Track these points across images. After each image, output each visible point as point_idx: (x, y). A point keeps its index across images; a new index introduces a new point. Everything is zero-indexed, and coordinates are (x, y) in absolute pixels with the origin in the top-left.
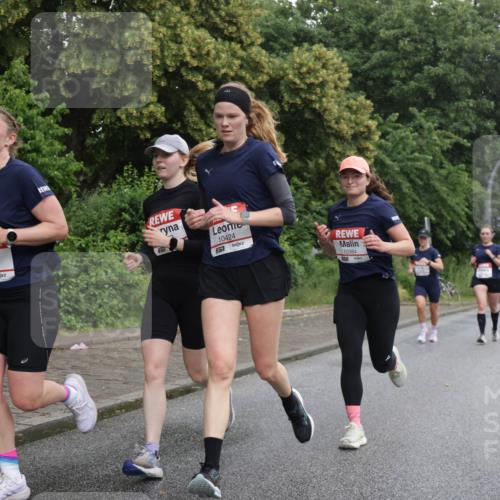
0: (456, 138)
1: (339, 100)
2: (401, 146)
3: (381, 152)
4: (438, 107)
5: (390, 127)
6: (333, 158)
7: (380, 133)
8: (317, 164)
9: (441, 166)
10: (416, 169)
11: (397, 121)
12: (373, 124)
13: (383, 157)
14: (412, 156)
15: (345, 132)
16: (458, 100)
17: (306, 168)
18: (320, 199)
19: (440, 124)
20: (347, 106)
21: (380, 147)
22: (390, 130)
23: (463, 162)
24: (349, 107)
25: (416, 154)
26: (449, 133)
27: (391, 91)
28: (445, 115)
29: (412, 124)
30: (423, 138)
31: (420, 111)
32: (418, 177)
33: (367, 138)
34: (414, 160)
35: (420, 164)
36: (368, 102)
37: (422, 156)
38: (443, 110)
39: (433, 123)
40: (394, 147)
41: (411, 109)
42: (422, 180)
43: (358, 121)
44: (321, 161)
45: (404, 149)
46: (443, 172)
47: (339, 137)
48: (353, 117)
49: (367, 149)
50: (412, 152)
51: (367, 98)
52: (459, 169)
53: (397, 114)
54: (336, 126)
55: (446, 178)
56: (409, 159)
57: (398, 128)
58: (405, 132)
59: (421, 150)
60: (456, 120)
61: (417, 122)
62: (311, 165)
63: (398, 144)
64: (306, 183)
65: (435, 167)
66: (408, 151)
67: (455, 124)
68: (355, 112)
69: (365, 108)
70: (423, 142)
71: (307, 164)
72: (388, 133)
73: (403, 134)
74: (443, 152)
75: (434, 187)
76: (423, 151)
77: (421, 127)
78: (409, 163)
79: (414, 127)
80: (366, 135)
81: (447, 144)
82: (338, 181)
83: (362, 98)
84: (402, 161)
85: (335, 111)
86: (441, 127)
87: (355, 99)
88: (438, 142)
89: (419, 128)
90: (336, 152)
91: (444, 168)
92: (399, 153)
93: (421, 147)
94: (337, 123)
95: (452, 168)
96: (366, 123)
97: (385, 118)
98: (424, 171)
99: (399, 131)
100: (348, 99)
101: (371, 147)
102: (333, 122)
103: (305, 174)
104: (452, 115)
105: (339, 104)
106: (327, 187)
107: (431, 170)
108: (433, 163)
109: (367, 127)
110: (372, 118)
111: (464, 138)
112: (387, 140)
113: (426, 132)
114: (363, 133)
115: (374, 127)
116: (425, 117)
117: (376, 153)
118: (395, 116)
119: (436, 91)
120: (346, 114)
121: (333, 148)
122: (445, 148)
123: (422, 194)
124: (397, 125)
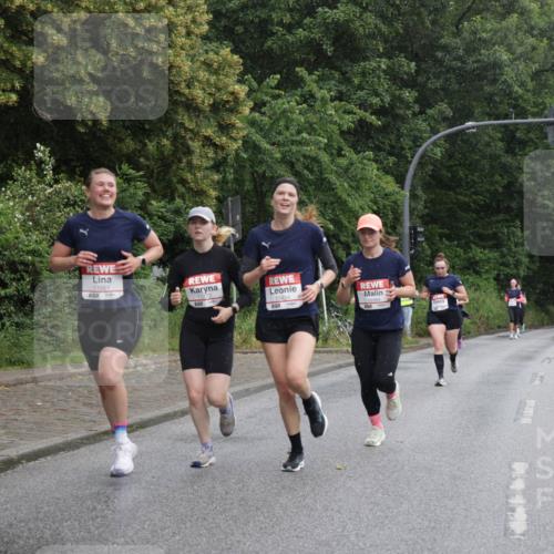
0: (361, 113)
1: (192, 52)
2: (282, 123)
3: (253, 130)
4: (336, 68)
5: (267, 94)
6: (183, 137)
7: (251, 104)
8: (159, 147)
9: (340, 154)
10: (304, 156)
11: (278, 87)
12: (242, 90)
13: (257, 137)
14: (298, 138)
15: (199, 101)
16: (366, 59)
17: (142, 151)
18: (164, 197)
19: (340, 92)
20: (204, 63)
21: (252, 123)
22: (267, 98)
23: (370, 149)
24: (208, 65)
25: (305, 135)
26: (351, 107)
27: (269, 43)
28: (346, 80)
29: (299, 91)
30: (315, 113)
31: (310, 74)
32: (307, 168)
33: (232, 111)
34: (300, 143)
35: (310, 150)
36: (236, 57)
37: (313, 138)
38: (343, 74)
39: (330, 90)
40: (272, 124)
41: (297, 69)
42: (311, 171)
43: (221, 85)
44: (165, 142)
45: (287, 128)
46: (343, 162)
47: (191, 107)
48: (213, 79)
49: (233, 126)
50: (299, 132)
51: (233, 52)
52: (364, 158)
53: (278, 76)
54: (187, 91)
55: (346, 170)
56: (293, 142)
57: (279, 96)
58: (289, 103)
59: (311, 129)
60: (360, 87)
61: (306, 89)
62: (151, 147)
63: (278, 120)
64: (141, 173)
65: (332, 154)
66: (293, 130)
67: (360, 93)
68: (216, 72)
69: (230, 66)
70: (313, 118)
71: (145, 145)
72: (264, 104)
73: (286, 106)
74: (342, 133)
75: (329, 182)
76: (314, 130)
77: (312, 96)
78: (294, 148)
79: (302, 96)
80: (232, 106)
81: (348, 122)
82: (190, 171)
83: (226, 51)
84: (284, 145)
85: (187, 69)
86: (340, 97)
87: (217, 53)
88: (336, 119)
89: (308, 98)
90: (186, 129)
91: (344, 156)
92: (280, 133)
93: (311, 125)
94: (188, 86)
95: (354, 157)
96: (231, 89)
97: (260, 81)
98: (315, 160)
99: (280, 101)
100: (207, 52)
101: (239, 124)
102: (183, 85)
103: (142, 160)
104: (356, 81)
105: (193, 58)
106: (175, 180)
107: (325, 158)
108: (327, 148)
109: (232, 93)
110: (240, 81)
111: (372, 114)
112: (264, 114)
113: (318, 103)
114: (228, 102)
115: (242, 95)
116: (316, 82)
117: (245, 132)
118: (274, 79)
119: (333, 44)
120: (203, 75)
121: (182, 124)
122: (345, 128)
123: (312, 193)
124: (277, 91)
